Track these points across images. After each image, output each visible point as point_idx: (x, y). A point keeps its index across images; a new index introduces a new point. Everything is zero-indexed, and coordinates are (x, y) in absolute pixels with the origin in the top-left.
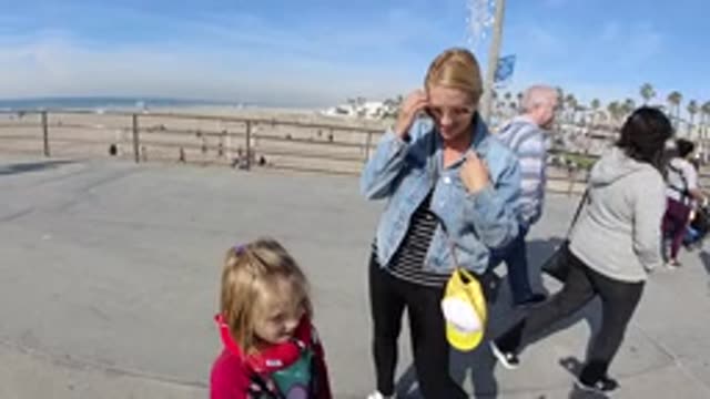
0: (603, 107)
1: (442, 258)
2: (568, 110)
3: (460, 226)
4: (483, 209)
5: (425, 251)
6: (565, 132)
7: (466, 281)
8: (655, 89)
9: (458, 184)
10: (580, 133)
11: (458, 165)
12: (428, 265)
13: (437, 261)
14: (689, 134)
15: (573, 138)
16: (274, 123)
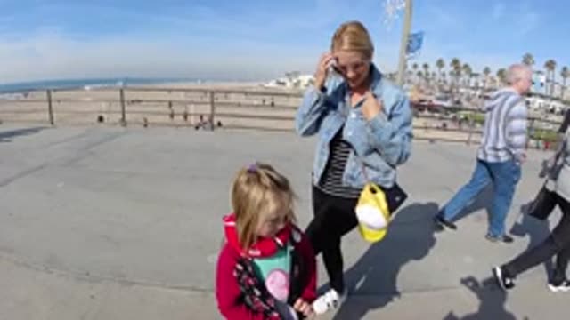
0: (493, 73)
1: (355, 175)
2: (465, 77)
3: (365, 148)
4: (378, 132)
5: (342, 170)
6: (462, 94)
7: (373, 191)
8: (534, 59)
9: (361, 117)
10: (475, 95)
11: (360, 104)
12: (345, 181)
13: (352, 178)
14: (562, 94)
15: (469, 99)
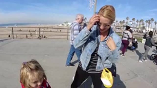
4: (114, 55)
9: (105, 46)
11: (106, 41)
13: (99, 68)
16: (47, 28)
